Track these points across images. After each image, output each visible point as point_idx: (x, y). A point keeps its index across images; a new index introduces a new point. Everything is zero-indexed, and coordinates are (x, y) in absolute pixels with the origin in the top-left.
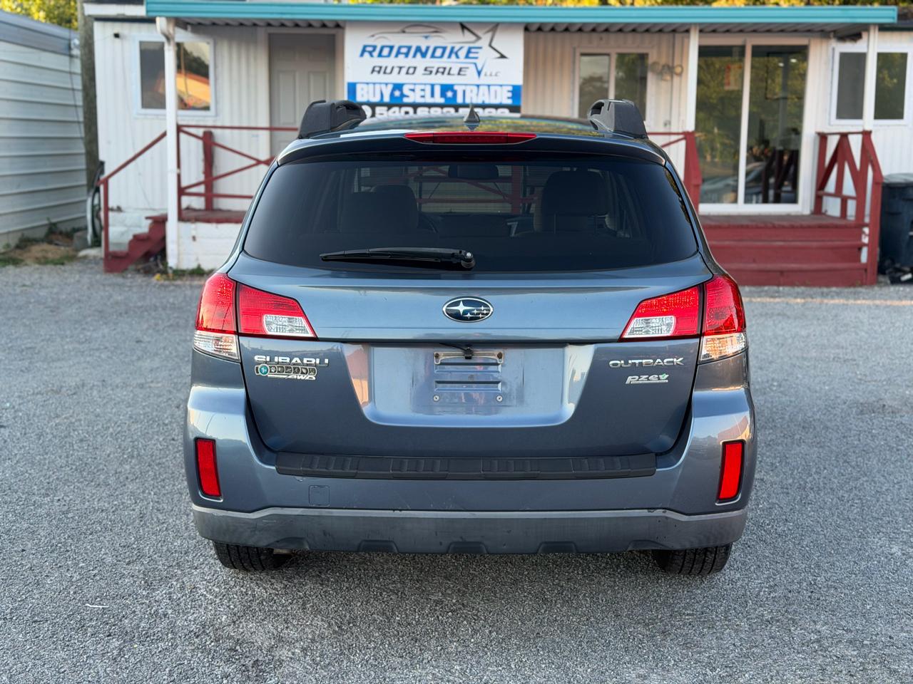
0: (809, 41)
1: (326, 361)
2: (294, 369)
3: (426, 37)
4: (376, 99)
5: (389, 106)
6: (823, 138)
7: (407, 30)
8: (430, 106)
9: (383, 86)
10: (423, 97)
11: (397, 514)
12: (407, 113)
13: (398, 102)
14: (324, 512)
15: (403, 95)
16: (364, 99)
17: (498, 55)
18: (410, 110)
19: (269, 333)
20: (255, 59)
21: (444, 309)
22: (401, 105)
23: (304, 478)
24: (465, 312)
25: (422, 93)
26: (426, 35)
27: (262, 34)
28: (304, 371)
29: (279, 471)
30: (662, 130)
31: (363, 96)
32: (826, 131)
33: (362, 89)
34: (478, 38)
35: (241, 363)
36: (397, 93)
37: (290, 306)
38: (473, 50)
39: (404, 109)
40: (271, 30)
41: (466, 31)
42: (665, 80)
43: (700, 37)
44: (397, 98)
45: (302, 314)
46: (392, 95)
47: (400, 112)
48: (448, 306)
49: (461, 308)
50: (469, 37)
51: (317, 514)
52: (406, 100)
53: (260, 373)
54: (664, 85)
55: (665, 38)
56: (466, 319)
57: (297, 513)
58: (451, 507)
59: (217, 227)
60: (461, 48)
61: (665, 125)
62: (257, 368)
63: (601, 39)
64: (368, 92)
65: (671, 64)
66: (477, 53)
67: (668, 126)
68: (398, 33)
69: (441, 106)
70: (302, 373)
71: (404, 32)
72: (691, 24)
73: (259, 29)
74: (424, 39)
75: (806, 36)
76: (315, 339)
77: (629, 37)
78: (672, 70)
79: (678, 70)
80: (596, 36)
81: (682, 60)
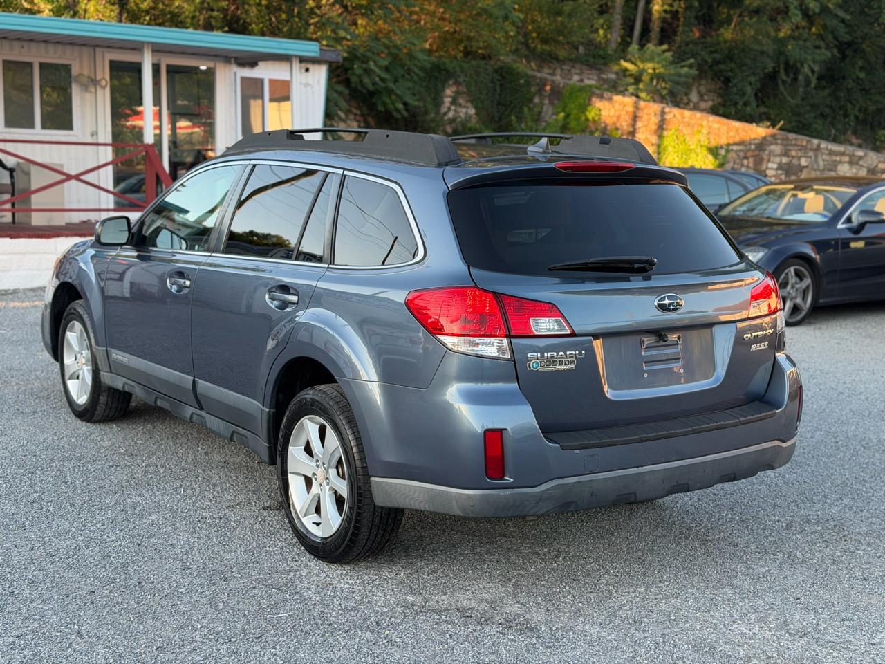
0: (215, 64)
1: (583, 352)
2: (559, 361)
11: (641, 470)
14: (593, 477)
19: (537, 333)
21: (656, 304)
23: (582, 451)
24: (670, 304)
28: (567, 363)
29: (563, 448)
30: (89, 140)
35: (514, 361)
37: (548, 309)
42: (91, 92)
43: (153, 56)
45: (562, 315)
48: (659, 301)
49: (666, 302)
51: (588, 479)
53: (532, 368)
54: (88, 95)
55: (86, 51)
56: (670, 310)
57: (575, 481)
58: (674, 458)
61: (92, 135)
62: (529, 364)
63: (23, 47)
65: (93, 77)
67: (95, 137)
70: (566, 364)
72: (143, 43)
75: (212, 60)
76: (573, 335)
77: (51, 47)
78: (95, 82)
79: (103, 83)
80: (16, 44)
81: (104, 74)
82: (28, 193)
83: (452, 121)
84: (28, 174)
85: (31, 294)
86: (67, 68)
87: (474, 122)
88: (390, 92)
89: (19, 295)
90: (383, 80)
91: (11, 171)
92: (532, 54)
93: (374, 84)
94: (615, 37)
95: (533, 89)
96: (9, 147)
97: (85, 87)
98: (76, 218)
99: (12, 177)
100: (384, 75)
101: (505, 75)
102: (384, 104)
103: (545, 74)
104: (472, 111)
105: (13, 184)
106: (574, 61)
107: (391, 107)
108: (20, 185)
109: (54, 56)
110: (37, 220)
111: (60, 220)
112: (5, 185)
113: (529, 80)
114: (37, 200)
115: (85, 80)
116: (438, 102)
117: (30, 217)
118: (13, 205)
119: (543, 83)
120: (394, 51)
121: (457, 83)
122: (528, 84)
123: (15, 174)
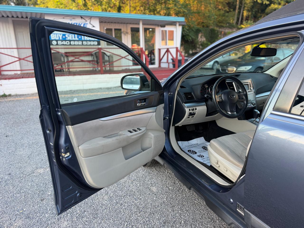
0: (155, 27)
3: (71, 20)
4: (58, 39)
5: (62, 41)
6: (160, 50)
7: (65, 18)
8: (74, 41)
9: (59, 35)
10: (72, 38)
12: (68, 43)
13: (65, 40)
15: (66, 38)
16: (54, 39)
17: (92, 26)
18: (69, 42)
20: (9, 28)
22: (66, 41)
25: (72, 37)
26: (71, 19)
27: (10, 20)
31: (53, 38)
32: (160, 48)
33: (53, 36)
34: (86, 21)
36: (64, 37)
38: (85, 24)
39: (67, 42)
40: (13, 19)
41: (83, 19)
44: (64, 38)
46: (62, 37)
47: (65, 42)
50: (83, 21)
52: (67, 39)
54: (126, 37)
55: (125, 25)
59: (9, 81)
60: (82, 24)
63: (110, 25)
64: (55, 37)
66: (86, 25)
68: (62, 18)
69: (78, 41)
71: (64, 18)
73: (9, 18)
74: (70, 21)
77: (117, 24)
78: (127, 33)
79: (129, 33)
80: (108, 24)
81: (129, 31)
82: (113, 62)
83: (201, 42)
84: (112, 57)
85: (115, 89)
86: (120, 30)
87: (205, 42)
88: (188, 35)
89: (112, 89)
90: (187, 32)
91: (109, 56)
92: (217, 26)
93: (185, 33)
94: (235, 22)
95: (219, 33)
96: (108, 50)
97: (125, 34)
98: (124, 68)
99: (109, 58)
100: (188, 31)
101: (213, 31)
102: (187, 38)
103: (221, 30)
104: (205, 39)
105: (109, 60)
106: (226, 27)
107: (188, 39)
108: (111, 60)
109: (118, 27)
110: (115, 69)
111: (120, 69)
112: (107, 60)
113: (218, 31)
114: (115, 64)
115: (125, 32)
116: (198, 37)
117: (113, 68)
118: (109, 65)
119: (221, 32)
120: (189, 26)
121: (202, 33)
122: (218, 32)
123: (109, 57)
